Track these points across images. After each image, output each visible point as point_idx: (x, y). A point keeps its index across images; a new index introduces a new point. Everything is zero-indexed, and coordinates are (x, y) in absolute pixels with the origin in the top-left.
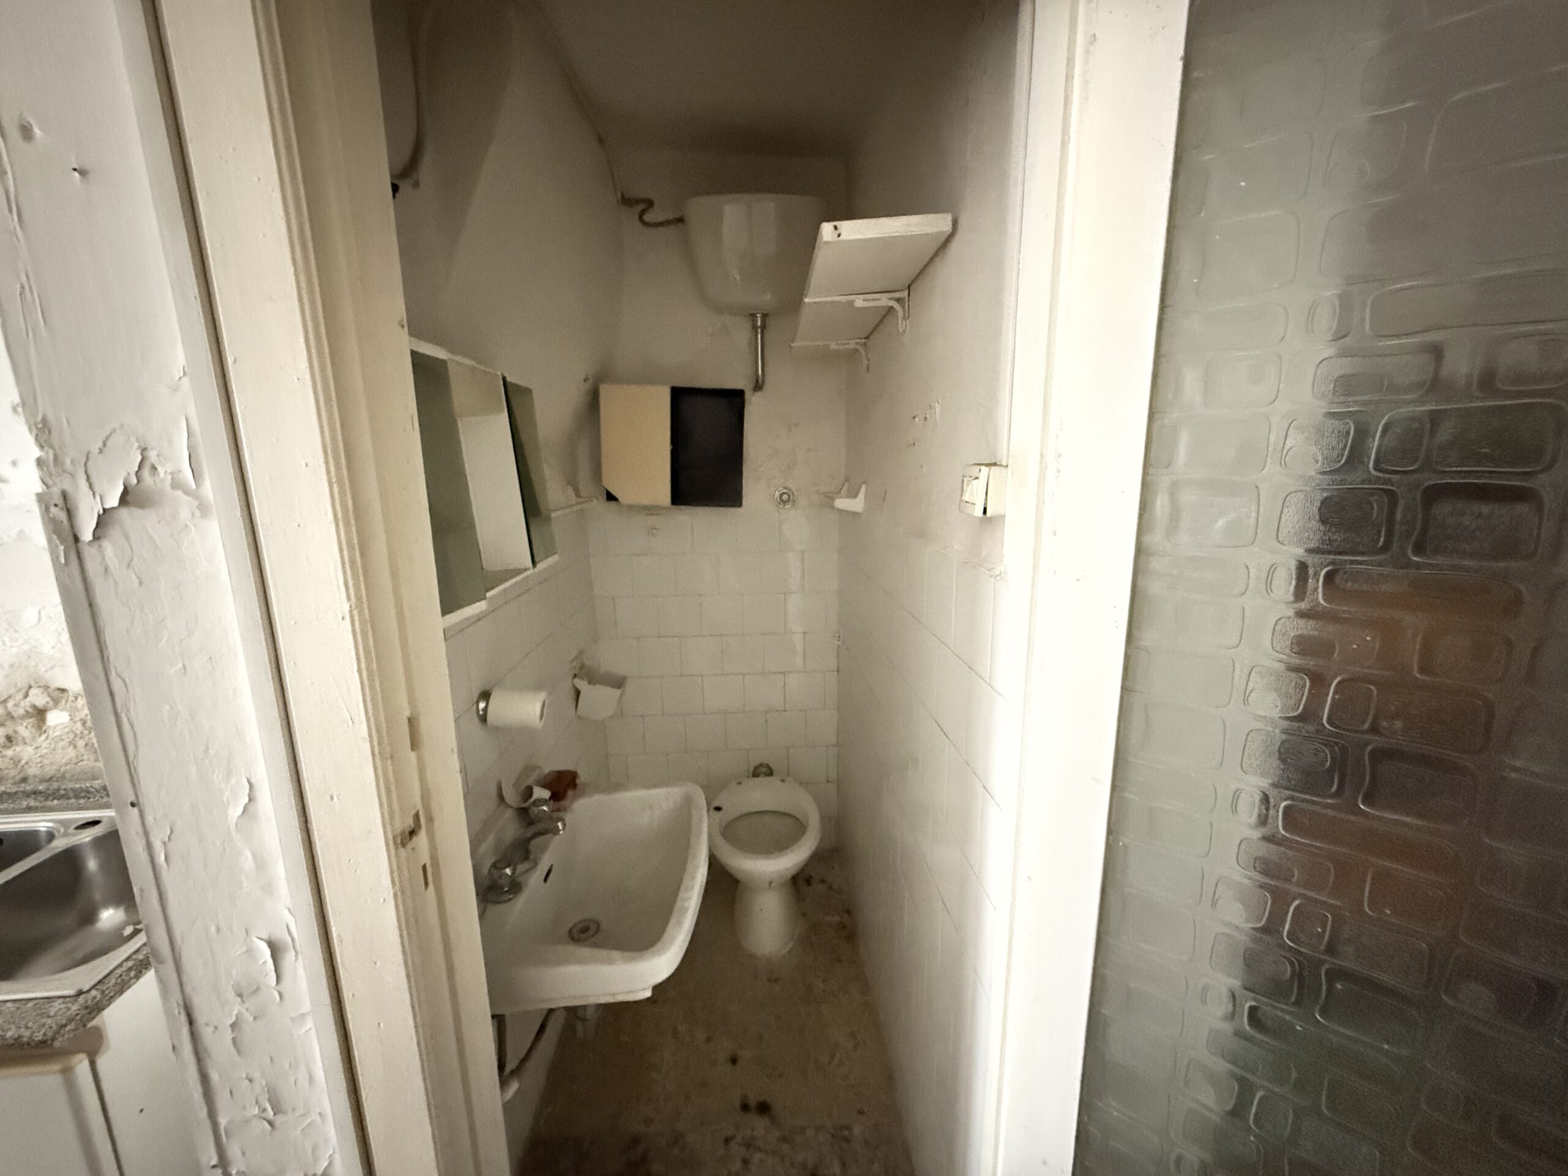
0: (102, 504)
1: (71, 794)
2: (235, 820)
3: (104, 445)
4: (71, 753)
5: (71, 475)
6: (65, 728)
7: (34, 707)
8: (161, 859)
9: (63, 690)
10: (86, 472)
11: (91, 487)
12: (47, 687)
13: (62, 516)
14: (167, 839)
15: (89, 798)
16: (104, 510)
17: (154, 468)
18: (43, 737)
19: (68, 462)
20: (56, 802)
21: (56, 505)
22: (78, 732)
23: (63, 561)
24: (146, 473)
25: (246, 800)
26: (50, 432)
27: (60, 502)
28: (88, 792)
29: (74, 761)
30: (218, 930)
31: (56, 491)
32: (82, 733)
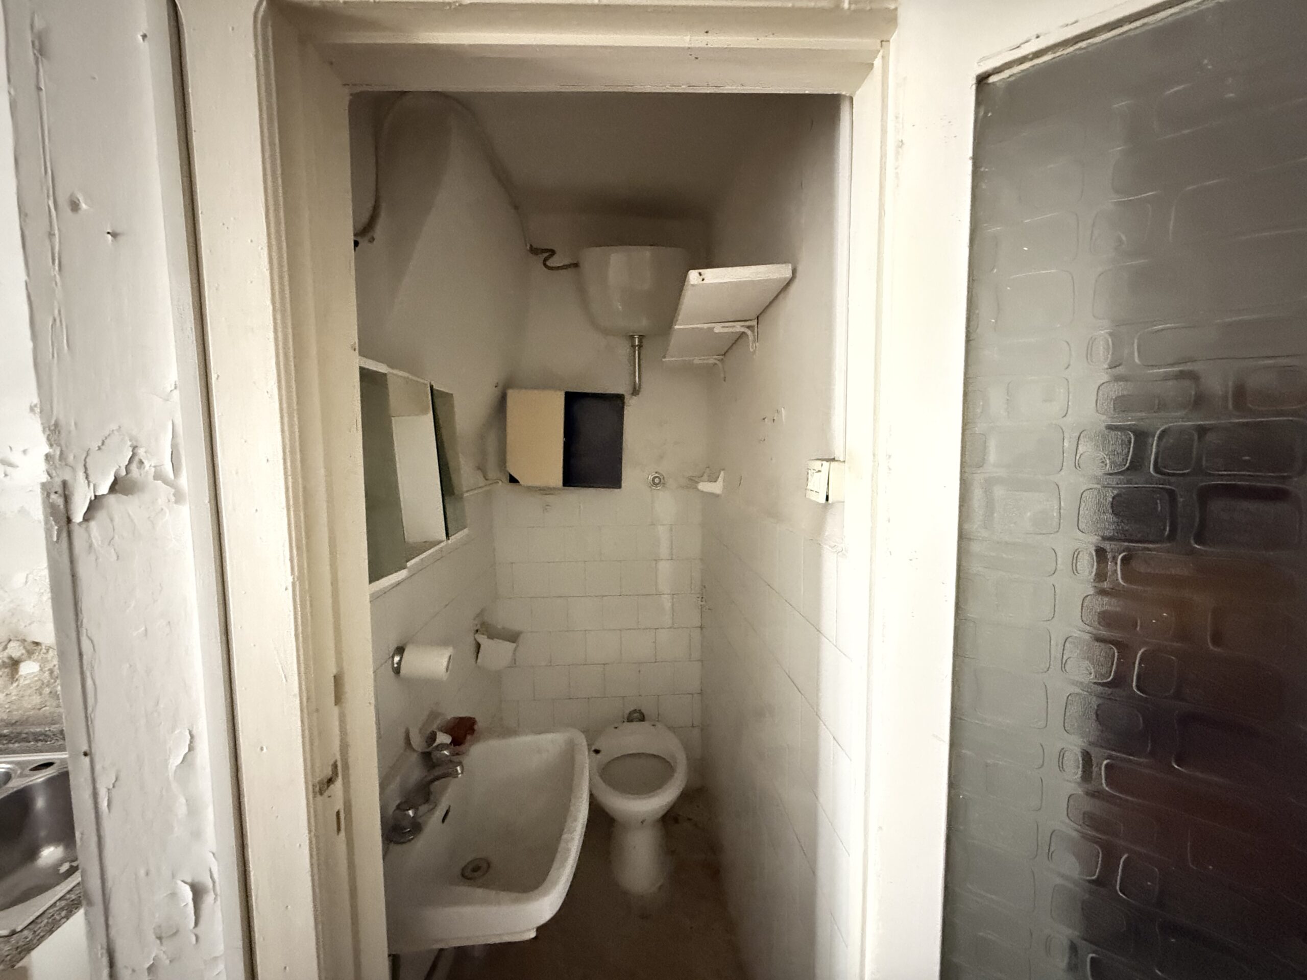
0: (94, 492)
1: (31, 738)
2: (174, 768)
3: (103, 443)
4: (37, 700)
5: (72, 467)
6: (34, 677)
7: (11, 658)
8: (104, 804)
9: (37, 644)
10: (85, 466)
11: (87, 478)
12: (24, 641)
13: (60, 501)
14: (111, 787)
15: (46, 742)
16: (96, 496)
17: (141, 462)
18: (15, 685)
19: (71, 457)
20: (17, 745)
21: (56, 493)
22: (45, 681)
23: (55, 539)
24: (134, 467)
25: (187, 750)
26: (59, 433)
27: (60, 491)
28: (46, 735)
29: (38, 707)
30: (147, 874)
31: (58, 481)
32: (49, 681)
